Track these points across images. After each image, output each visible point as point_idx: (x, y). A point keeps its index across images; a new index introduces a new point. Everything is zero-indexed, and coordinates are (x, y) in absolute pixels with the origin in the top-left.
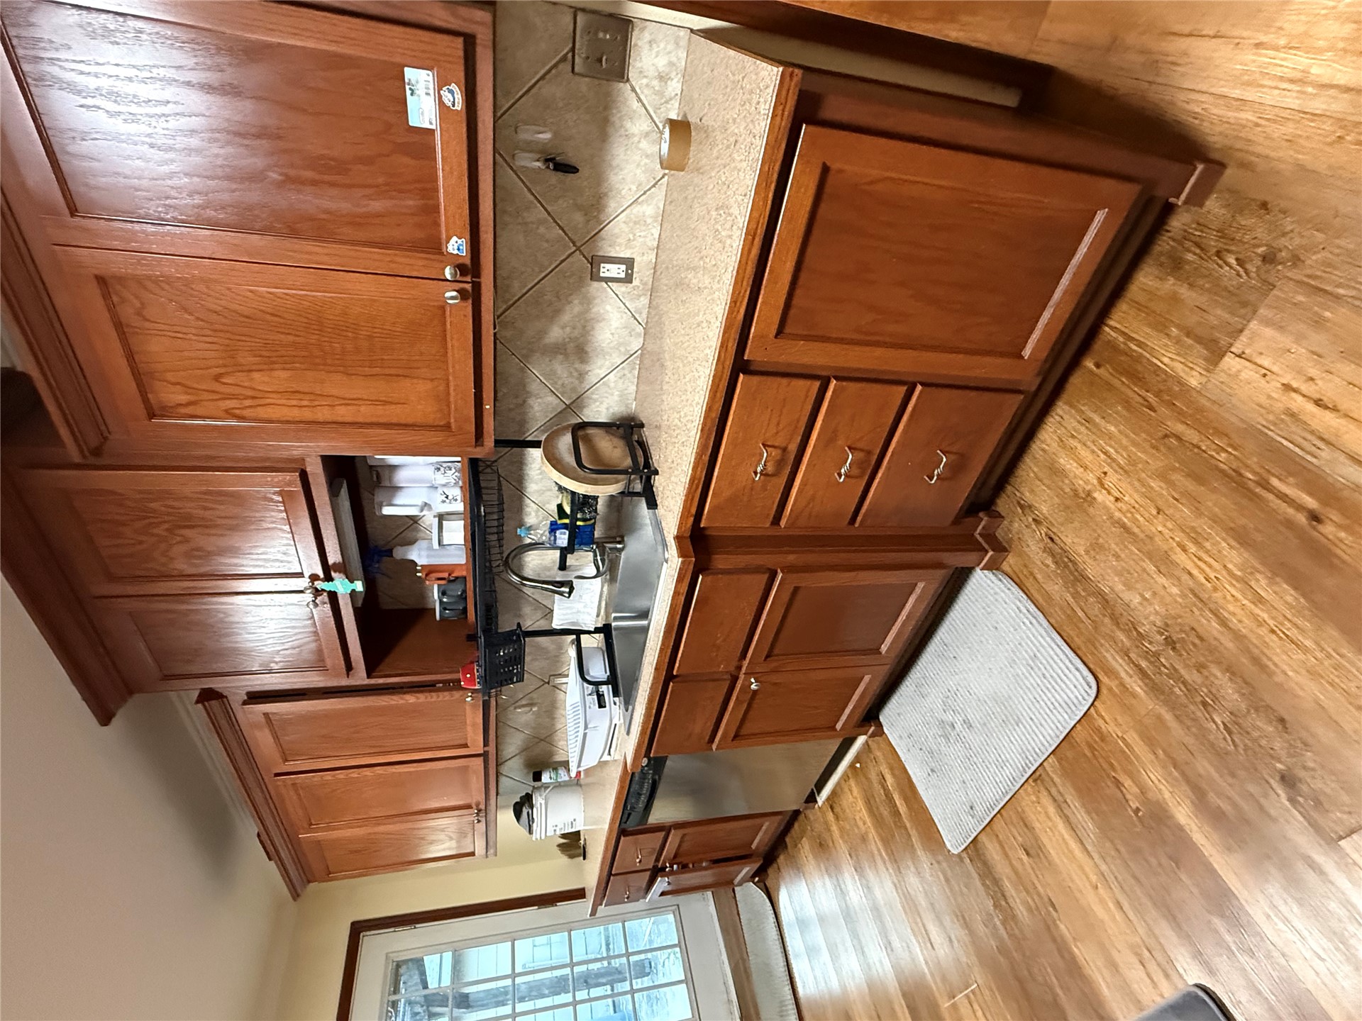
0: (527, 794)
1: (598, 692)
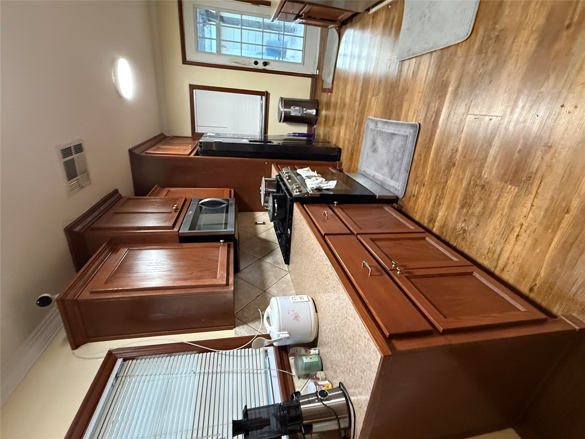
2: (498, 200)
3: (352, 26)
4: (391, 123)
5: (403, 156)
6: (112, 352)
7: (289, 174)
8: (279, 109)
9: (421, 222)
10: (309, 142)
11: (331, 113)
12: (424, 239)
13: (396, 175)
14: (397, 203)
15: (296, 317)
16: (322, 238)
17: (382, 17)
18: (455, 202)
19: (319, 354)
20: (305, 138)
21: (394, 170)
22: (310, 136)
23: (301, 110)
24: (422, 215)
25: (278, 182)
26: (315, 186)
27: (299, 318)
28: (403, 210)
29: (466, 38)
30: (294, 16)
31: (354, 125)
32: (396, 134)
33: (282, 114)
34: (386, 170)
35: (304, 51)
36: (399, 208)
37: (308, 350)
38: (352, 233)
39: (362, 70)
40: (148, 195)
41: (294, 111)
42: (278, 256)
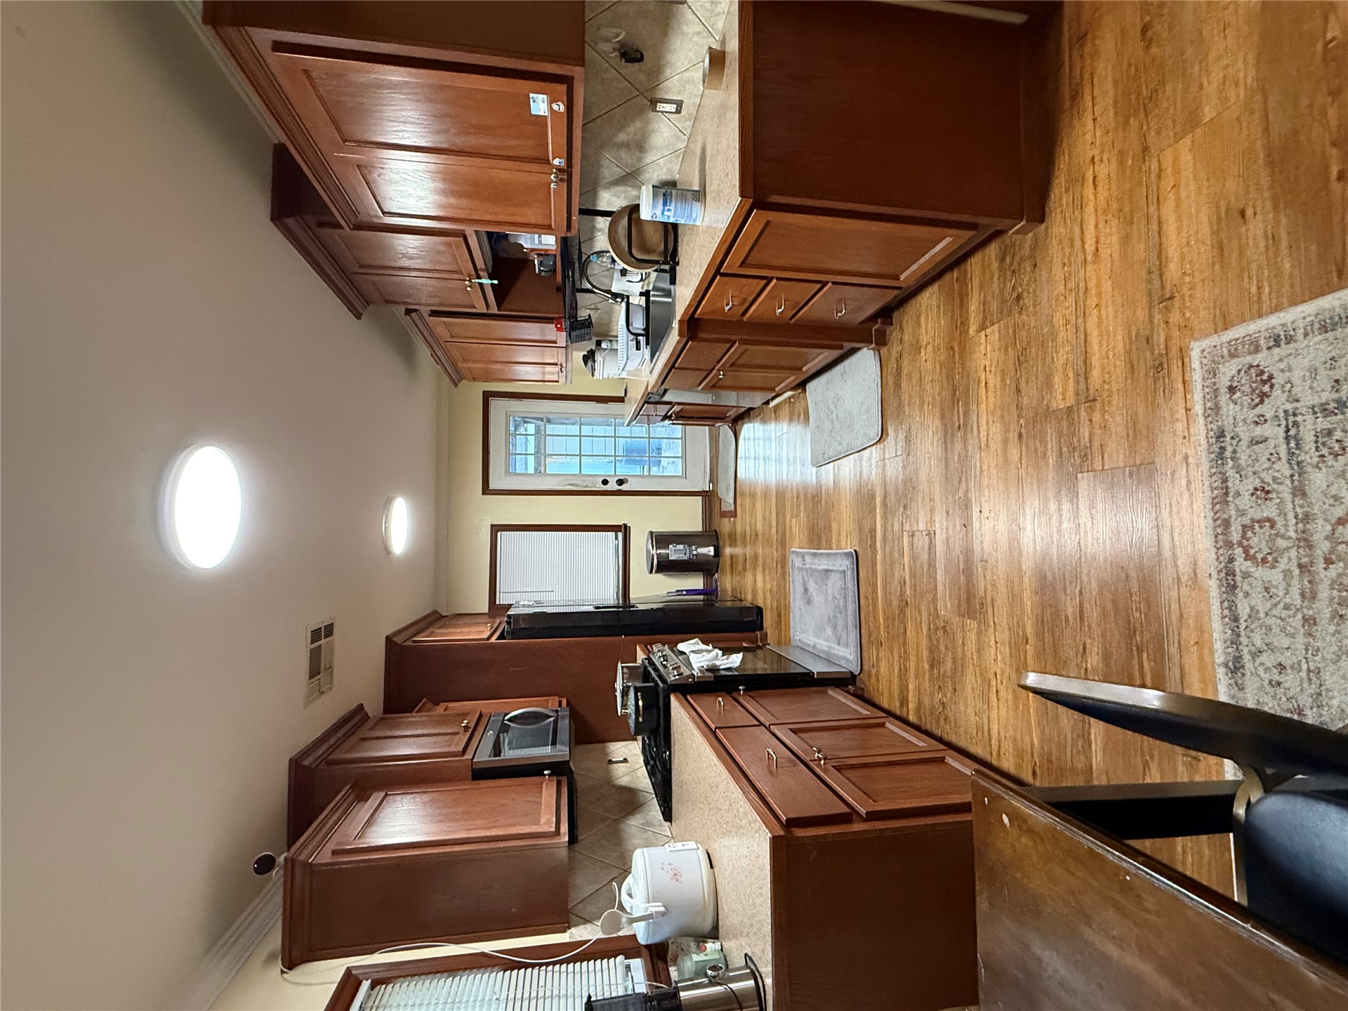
0: (591, 350)
1: (637, 339)
2: (963, 644)
3: (750, 421)
4: (821, 554)
5: (846, 602)
6: (351, 971)
7: (664, 653)
8: (648, 551)
9: (892, 709)
10: (709, 604)
11: (737, 551)
12: (883, 725)
13: (844, 637)
14: (854, 684)
15: (676, 874)
16: (712, 735)
17: (786, 410)
18: (923, 662)
19: (722, 950)
20: (701, 597)
21: (840, 628)
22: (709, 592)
23: (688, 550)
24: (891, 697)
25: (645, 668)
26: (705, 664)
27: (681, 876)
28: (866, 695)
29: (878, 439)
30: (661, 417)
31: (775, 564)
32: (831, 571)
33: (653, 559)
34: (829, 631)
35: (684, 457)
36: (859, 692)
37: (701, 944)
38: (762, 724)
39: (773, 480)
40: (416, 710)
41: (676, 552)
42: (652, 813)
